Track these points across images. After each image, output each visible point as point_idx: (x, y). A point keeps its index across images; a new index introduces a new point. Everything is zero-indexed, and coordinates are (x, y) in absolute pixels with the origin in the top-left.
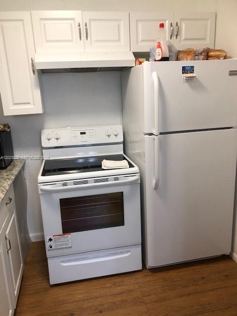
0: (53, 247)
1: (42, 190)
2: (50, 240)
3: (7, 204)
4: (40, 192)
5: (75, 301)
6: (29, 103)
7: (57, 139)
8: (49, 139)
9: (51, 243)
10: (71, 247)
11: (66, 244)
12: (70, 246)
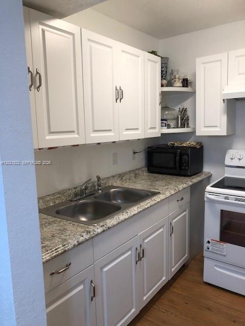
0: (210, 249)
1: (207, 198)
2: (209, 242)
3: (178, 201)
4: (205, 199)
5: (218, 303)
6: (216, 126)
7: (240, 159)
8: (232, 159)
9: (209, 245)
10: (225, 256)
11: (222, 252)
12: (225, 254)
